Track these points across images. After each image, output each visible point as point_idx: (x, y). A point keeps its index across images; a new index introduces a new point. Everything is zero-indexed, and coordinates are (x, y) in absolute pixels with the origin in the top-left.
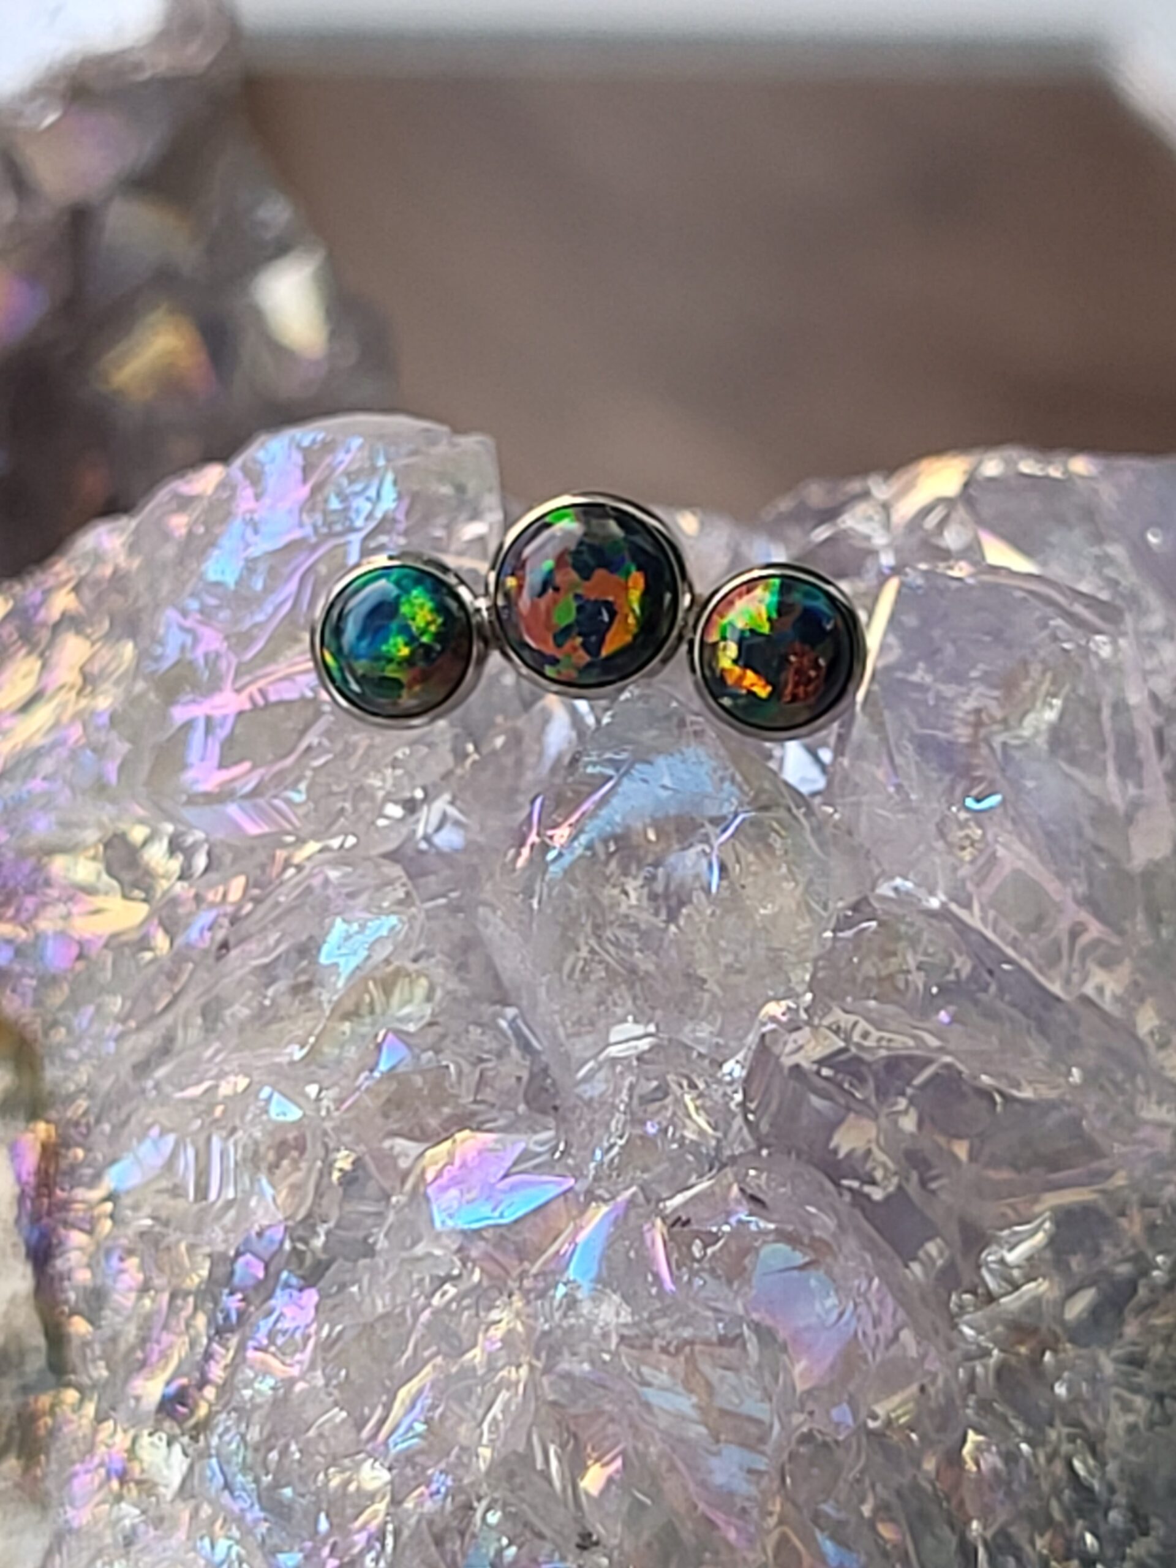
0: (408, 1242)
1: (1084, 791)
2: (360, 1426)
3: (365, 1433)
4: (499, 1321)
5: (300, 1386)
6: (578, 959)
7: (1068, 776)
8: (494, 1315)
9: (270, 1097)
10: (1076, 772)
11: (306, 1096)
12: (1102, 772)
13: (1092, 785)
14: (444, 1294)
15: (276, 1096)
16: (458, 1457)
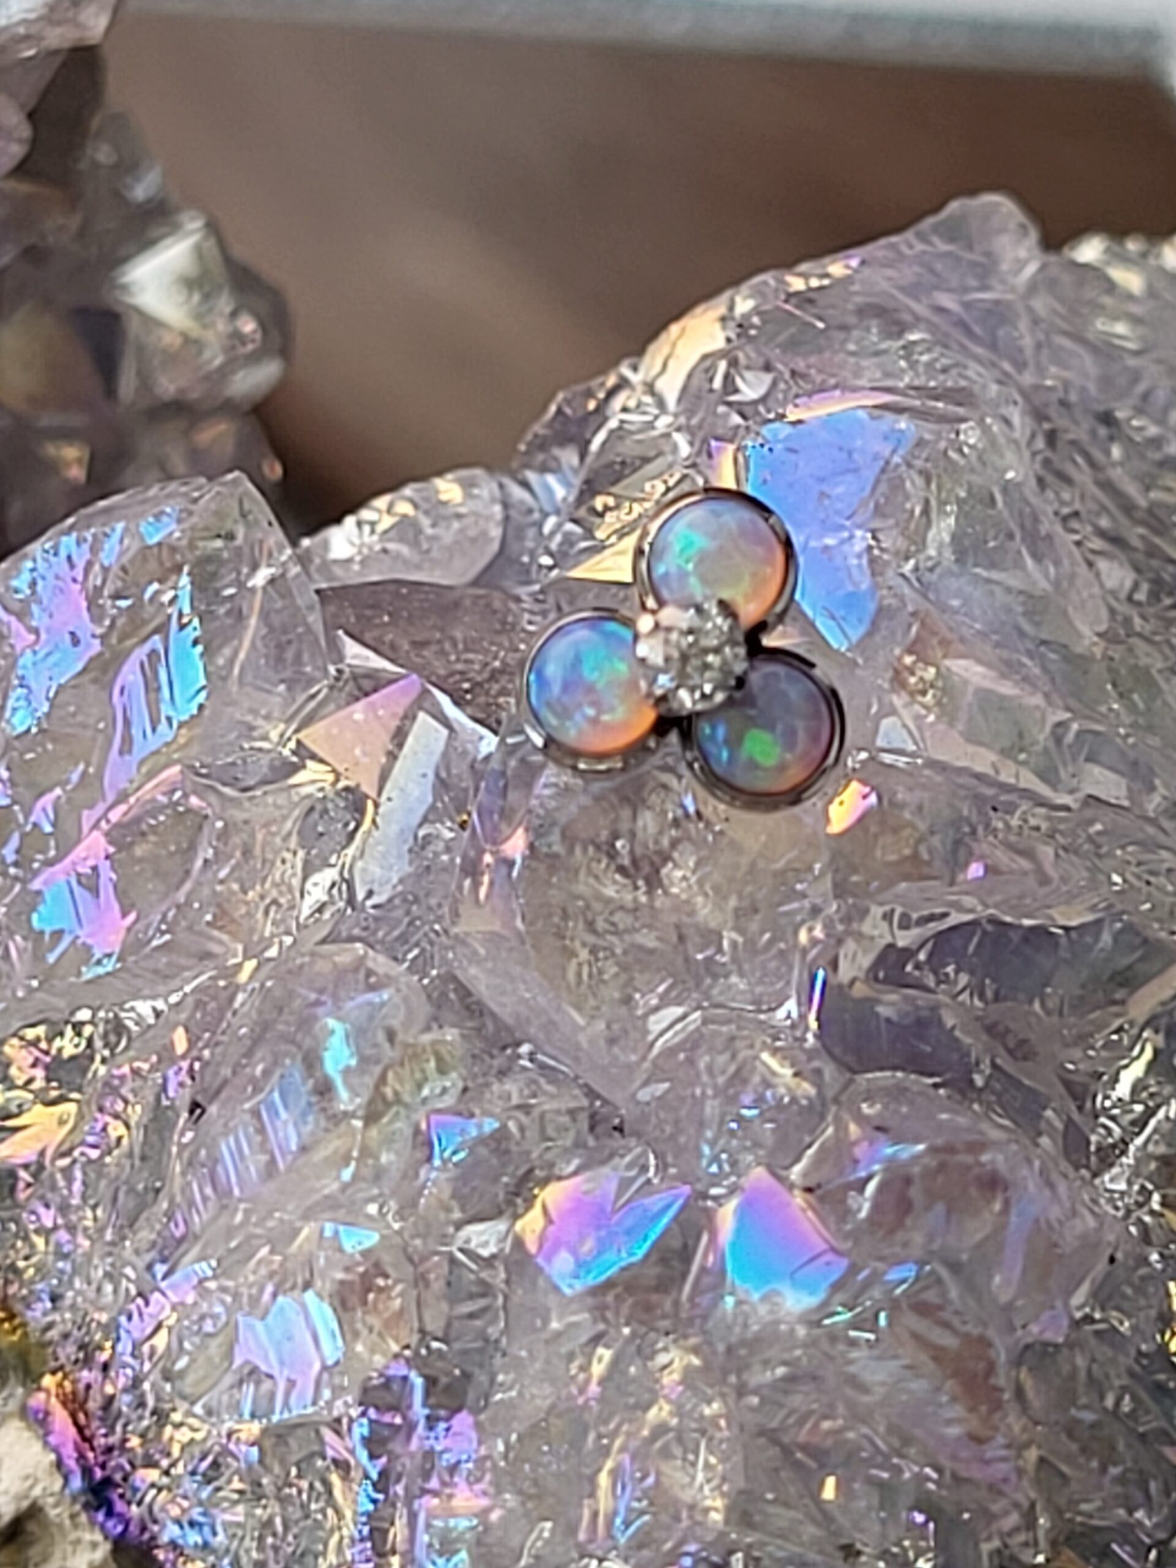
0: (539, 1323)
1: (1008, 590)
2: (573, 1530)
3: (582, 1536)
4: (671, 1363)
5: (495, 1516)
6: (580, 965)
7: (988, 581)
8: (662, 1359)
9: (336, 1233)
10: (995, 575)
11: (369, 1217)
12: (1019, 564)
13: (1014, 580)
14: (600, 1360)
15: (341, 1228)
16: (691, 1517)
